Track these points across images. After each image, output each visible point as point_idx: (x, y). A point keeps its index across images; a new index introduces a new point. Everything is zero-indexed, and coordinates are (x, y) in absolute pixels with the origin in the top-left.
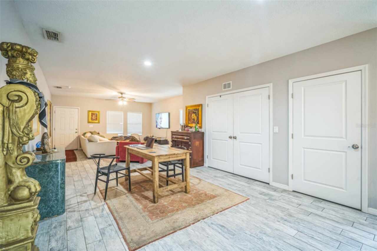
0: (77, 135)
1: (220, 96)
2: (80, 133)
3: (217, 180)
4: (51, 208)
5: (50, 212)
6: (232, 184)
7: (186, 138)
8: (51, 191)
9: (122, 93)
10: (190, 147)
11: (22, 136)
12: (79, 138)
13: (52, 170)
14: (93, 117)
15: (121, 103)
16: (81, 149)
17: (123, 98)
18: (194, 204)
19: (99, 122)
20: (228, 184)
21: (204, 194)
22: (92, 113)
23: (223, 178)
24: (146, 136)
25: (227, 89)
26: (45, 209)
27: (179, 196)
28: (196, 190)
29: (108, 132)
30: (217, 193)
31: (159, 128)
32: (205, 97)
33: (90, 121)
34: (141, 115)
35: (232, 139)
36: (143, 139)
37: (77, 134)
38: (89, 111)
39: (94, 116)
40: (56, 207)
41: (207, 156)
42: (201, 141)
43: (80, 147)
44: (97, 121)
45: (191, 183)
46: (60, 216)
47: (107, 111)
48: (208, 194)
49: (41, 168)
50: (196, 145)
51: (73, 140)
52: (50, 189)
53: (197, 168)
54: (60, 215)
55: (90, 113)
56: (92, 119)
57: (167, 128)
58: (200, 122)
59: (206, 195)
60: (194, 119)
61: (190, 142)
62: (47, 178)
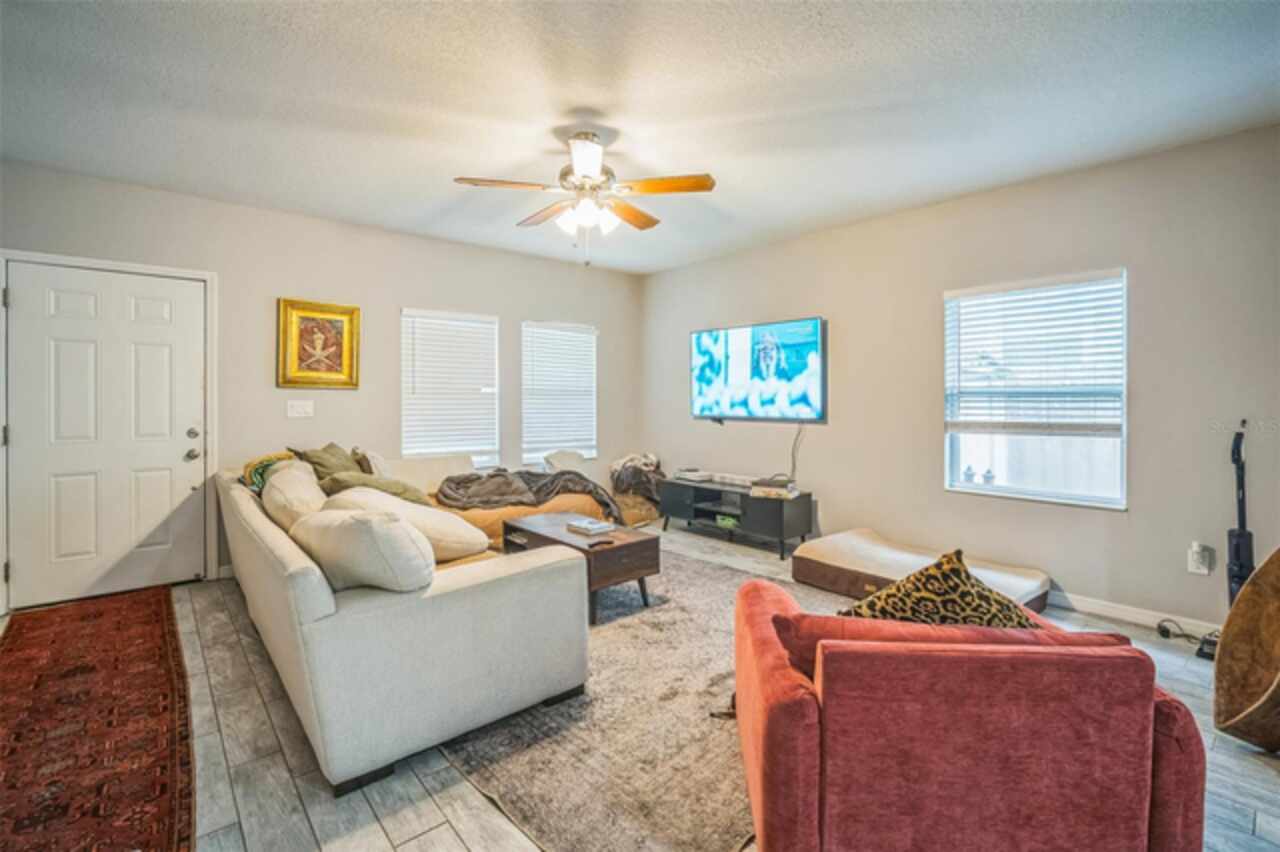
0: (193, 475)
2: (226, 461)
12: (210, 500)
14: (312, 344)
16: (224, 572)
19: (352, 384)
22: (305, 320)
29: (410, 449)
33: (293, 370)
37: (198, 463)
38: (284, 305)
39: (319, 338)
43: (225, 556)
51: (165, 511)
55: (295, 317)
56: (303, 356)
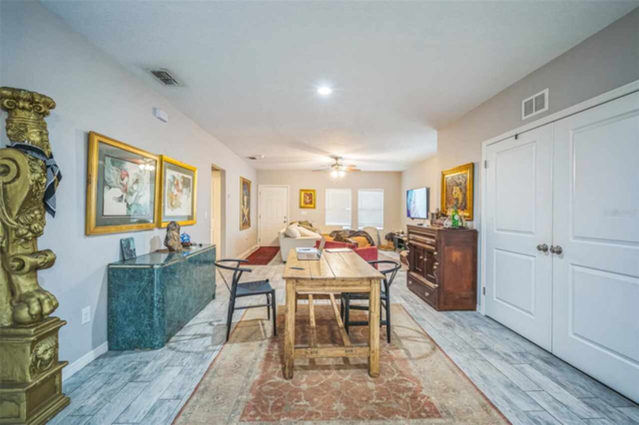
0: (285, 226)
1: (516, 137)
3: (484, 360)
4: (142, 335)
5: (142, 342)
6: (522, 387)
7: (429, 240)
8: (142, 311)
9: (336, 158)
10: (437, 264)
11: (15, 227)
13: (144, 279)
14: (306, 199)
15: (334, 174)
17: (339, 165)
18: (360, 415)
19: (314, 207)
20: (510, 386)
21: (410, 394)
22: (305, 193)
23: (506, 358)
24: (390, 232)
25: (534, 113)
26: (136, 335)
27: (348, 378)
28: (401, 373)
29: (327, 223)
30: (451, 403)
31: (413, 219)
32: (481, 145)
33: (303, 204)
34: (382, 194)
35: (547, 255)
36: (384, 237)
37: (286, 223)
38: (301, 190)
40: (149, 336)
41: (484, 288)
42: (469, 252)
44: (312, 206)
45: (406, 350)
46: (154, 351)
47: (327, 190)
48: (423, 397)
49: (131, 273)
50: (454, 259)
52: (142, 307)
53: (453, 313)
54: (154, 349)
55: (303, 193)
56: (305, 202)
57: (425, 219)
58: (468, 206)
59: (414, 397)
60: (457, 199)
61: (436, 250)
62: (138, 289)
